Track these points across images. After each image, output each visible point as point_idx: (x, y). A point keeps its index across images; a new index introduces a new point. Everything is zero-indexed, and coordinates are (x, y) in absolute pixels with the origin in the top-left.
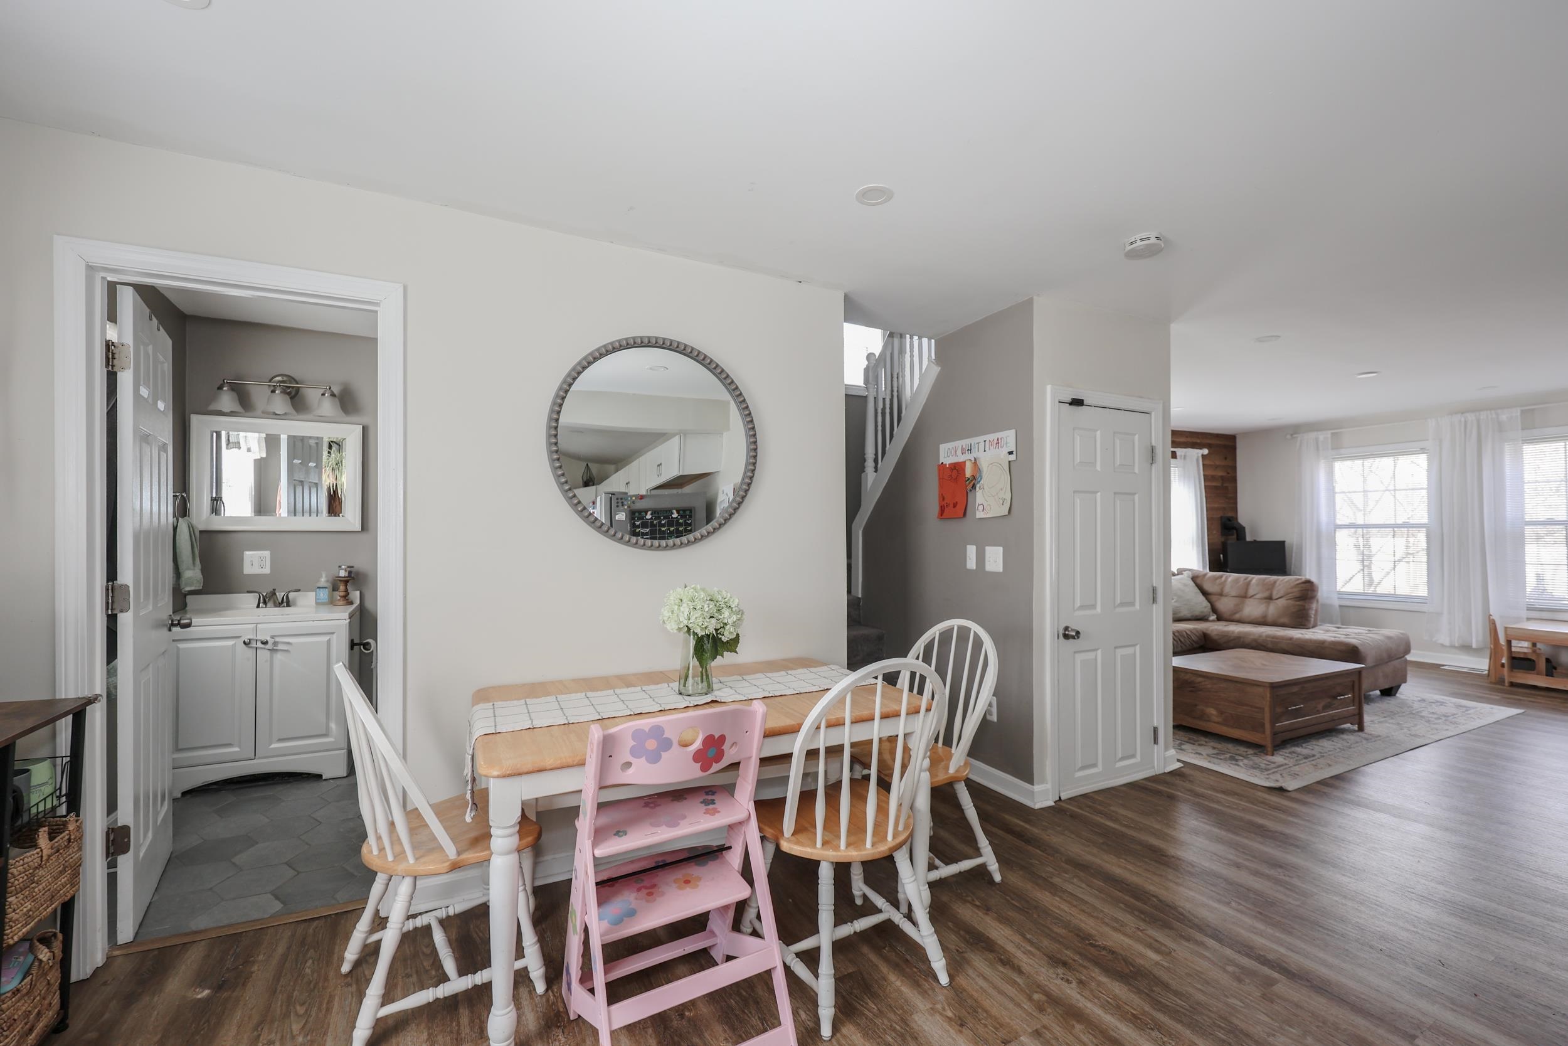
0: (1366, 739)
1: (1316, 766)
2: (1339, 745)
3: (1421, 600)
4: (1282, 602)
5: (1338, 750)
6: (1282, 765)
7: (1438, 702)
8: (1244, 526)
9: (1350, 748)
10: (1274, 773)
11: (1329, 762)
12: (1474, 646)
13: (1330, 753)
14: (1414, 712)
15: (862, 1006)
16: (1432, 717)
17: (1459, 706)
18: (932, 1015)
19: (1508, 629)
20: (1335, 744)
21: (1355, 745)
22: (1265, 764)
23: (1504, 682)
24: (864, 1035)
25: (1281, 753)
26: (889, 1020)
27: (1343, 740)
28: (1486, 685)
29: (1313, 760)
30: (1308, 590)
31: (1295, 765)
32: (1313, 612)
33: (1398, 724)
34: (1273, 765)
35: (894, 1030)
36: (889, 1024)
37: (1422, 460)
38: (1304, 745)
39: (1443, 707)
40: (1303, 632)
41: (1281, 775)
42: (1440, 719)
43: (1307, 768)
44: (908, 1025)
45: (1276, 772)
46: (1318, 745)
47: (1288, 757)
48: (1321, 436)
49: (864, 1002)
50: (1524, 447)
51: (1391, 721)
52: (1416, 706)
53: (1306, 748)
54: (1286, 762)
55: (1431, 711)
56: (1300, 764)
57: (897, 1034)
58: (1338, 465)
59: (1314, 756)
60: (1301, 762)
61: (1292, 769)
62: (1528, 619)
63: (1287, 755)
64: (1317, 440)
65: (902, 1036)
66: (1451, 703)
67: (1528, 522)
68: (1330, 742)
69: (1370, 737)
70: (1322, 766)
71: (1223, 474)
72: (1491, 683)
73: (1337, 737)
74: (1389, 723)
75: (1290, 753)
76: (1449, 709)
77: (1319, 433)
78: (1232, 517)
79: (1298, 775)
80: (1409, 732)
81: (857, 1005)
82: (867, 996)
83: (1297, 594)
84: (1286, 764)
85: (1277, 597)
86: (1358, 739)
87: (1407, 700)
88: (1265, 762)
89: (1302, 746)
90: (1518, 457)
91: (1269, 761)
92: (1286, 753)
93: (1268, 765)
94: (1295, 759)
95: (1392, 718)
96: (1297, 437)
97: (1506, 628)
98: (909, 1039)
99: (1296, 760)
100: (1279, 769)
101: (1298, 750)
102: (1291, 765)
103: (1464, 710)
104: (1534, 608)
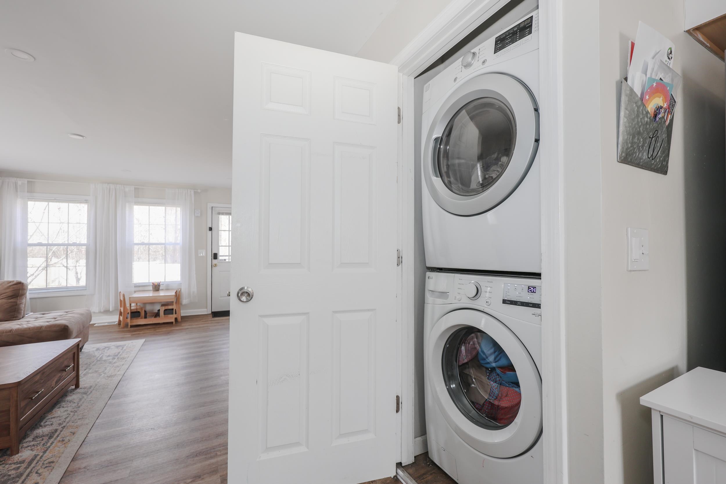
0: (85, 393)
1: (63, 441)
2: (70, 409)
3: (82, 288)
5: (72, 414)
6: (33, 460)
7: (106, 347)
9: (79, 407)
10: (28, 475)
11: (71, 430)
12: (111, 310)
13: (67, 420)
14: (99, 359)
16: (110, 359)
17: (118, 347)
20: (66, 409)
21: (81, 402)
22: (14, 469)
23: (128, 326)
25: (25, 445)
27: (70, 402)
28: (120, 330)
29: (58, 436)
30: (20, 289)
31: (45, 452)
32: (23, 306)
33: (96, 372)
34: (24, 466)
37: (84, 208)
38: (42, 424)
39: (110, 350)
40: (19, 323)
41: (37, 473)
42: (115, 358)
43: (57, 449)
45: (31, 472)
46: (54, 418)
47: (34, 445)
48: (20, 182)
50: (134, 206)
51: (90, 371)
52: (97, 354)
53: (45, 426)
54: (34, 453)
55: (107, 355)
56: (49, 447)
58: (30, 204)
59: (56, 430)
60: (49, 444)
61: (44, 458)
62: (135, 292)
63: (32, 443)
64: (16, 184)
66: (113, 346)
67: (135, 243)
68: (62, 410)
69: (86, 390)
70: (68, 438)
72: (122, 328)
73: (65, 401)
74: (91, 373)
75: (34, 439)
76: (114, 351)
77: (18, 179)
79: (53, 462)
80: (106, 375)
83: (10, 294)
84: (36, 456)
86: (79, 396)
87: (89, 352)
88: (14, 466)
89: (41, 426)
90: (131, 210)
91: (17, 463)
92: (30, 442)
93: (18, 468)
94: (41, 444)
95: (90, 369)
99: (43, 445)
100: (33, 465)
101: (39, 431)
102: (41, 454)
103: (121, 349)
104: (137, 286)
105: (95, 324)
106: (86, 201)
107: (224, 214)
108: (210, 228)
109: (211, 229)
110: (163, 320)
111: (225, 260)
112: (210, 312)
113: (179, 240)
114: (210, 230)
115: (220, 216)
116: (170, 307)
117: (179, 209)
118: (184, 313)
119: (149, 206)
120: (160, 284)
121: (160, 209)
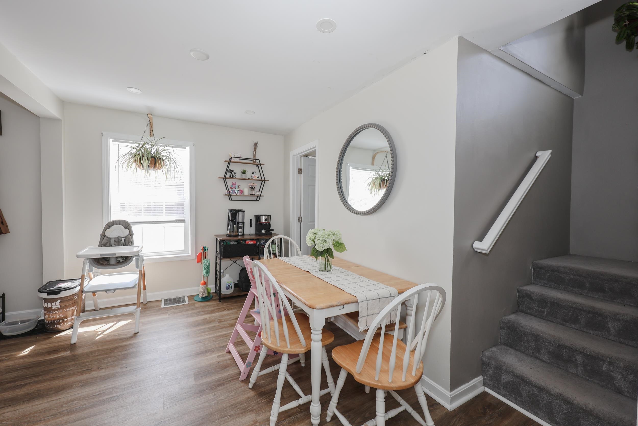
15: (264, 398)
18: (253, 421)
24: (249, 398)
26: (254, 406)
35: (249, 407)
36: (252, 406)
44: (250, 411)
49: (266, 399)
57: (246, 408)
65: (245, 409)
81: (265, 396)
82: (269, 400)
98: (243, 411)
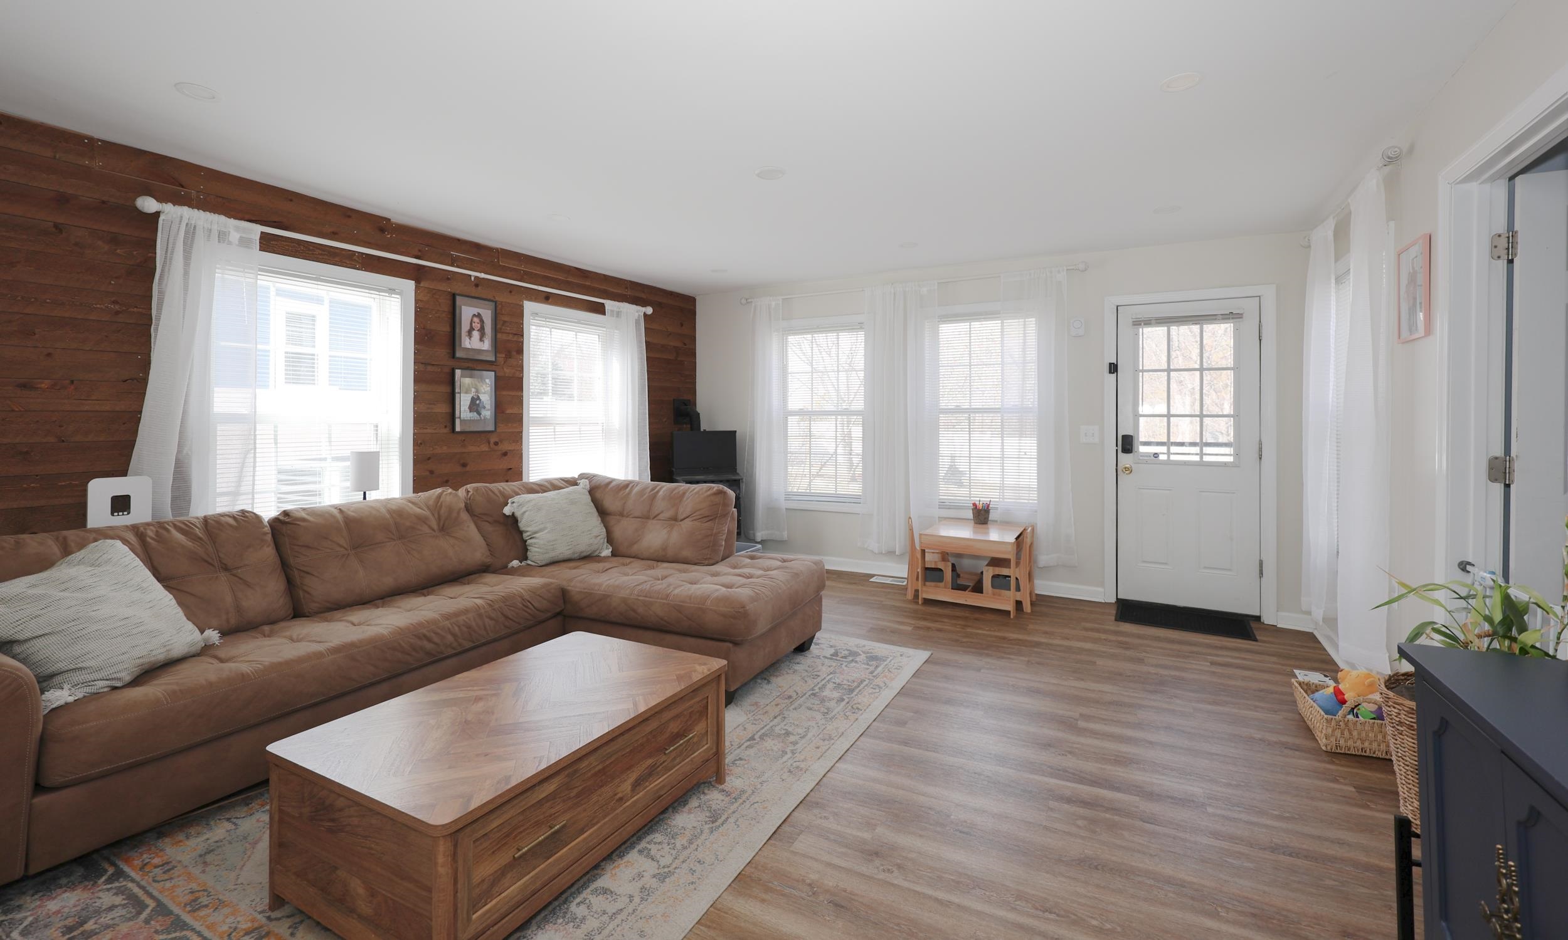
3: (855, 500)
4: (687, 524)
7: (850, 653)
8: (699, 412)
12: (897, 553)
16: (833, 699)
19: (922, 537)
23: (918, 595)
42: (843, 699)
50: (940, 326)
55: (837, 682)
62: (939, 521)
64: (770, 307)
66: (864, 652)
67: (943, 409)
71: (678, 344)
72: (909, 594)
77: (772, 298)
78: (689, 400)
85: (682, 517)
87: (819, 657)
90: (936, 334)
95: (784, 718)
96: (752, 302)
97: (920, 535)
104: (943, 505)
105: (873, 576)
106: (860, 326)
107: (1153, 322)
108: (1110, 364)
109: (1113, 368)
110: (988, 599)
111: (1156, 455)
112: (1113, 600)
113: (1032, 400)
114: (1110, 372)
115: (1141, 330)
116: (1005, 571)
117: (1032, 322)
118: (1045, 586)
119: (970, 323)
120: (990, 506)
121: (991, 327)
